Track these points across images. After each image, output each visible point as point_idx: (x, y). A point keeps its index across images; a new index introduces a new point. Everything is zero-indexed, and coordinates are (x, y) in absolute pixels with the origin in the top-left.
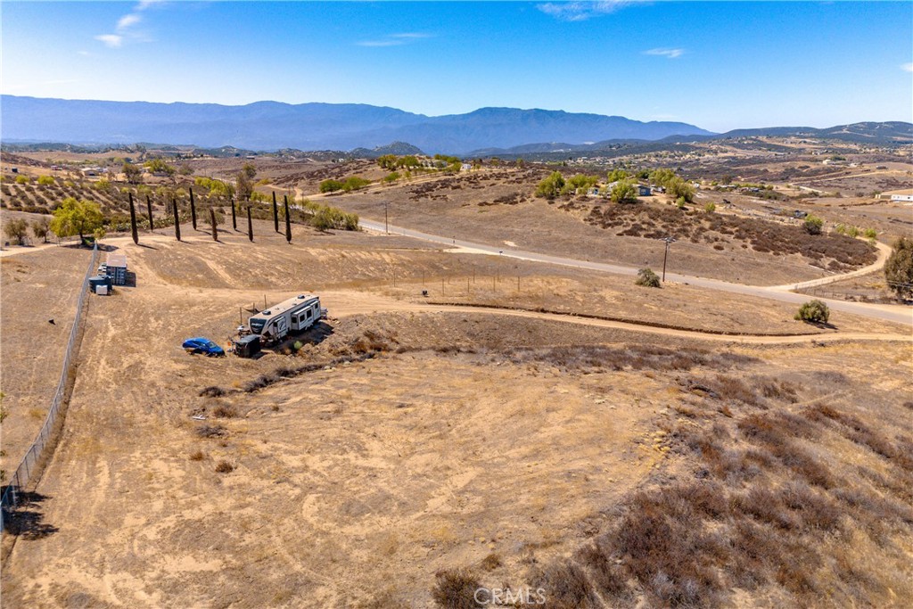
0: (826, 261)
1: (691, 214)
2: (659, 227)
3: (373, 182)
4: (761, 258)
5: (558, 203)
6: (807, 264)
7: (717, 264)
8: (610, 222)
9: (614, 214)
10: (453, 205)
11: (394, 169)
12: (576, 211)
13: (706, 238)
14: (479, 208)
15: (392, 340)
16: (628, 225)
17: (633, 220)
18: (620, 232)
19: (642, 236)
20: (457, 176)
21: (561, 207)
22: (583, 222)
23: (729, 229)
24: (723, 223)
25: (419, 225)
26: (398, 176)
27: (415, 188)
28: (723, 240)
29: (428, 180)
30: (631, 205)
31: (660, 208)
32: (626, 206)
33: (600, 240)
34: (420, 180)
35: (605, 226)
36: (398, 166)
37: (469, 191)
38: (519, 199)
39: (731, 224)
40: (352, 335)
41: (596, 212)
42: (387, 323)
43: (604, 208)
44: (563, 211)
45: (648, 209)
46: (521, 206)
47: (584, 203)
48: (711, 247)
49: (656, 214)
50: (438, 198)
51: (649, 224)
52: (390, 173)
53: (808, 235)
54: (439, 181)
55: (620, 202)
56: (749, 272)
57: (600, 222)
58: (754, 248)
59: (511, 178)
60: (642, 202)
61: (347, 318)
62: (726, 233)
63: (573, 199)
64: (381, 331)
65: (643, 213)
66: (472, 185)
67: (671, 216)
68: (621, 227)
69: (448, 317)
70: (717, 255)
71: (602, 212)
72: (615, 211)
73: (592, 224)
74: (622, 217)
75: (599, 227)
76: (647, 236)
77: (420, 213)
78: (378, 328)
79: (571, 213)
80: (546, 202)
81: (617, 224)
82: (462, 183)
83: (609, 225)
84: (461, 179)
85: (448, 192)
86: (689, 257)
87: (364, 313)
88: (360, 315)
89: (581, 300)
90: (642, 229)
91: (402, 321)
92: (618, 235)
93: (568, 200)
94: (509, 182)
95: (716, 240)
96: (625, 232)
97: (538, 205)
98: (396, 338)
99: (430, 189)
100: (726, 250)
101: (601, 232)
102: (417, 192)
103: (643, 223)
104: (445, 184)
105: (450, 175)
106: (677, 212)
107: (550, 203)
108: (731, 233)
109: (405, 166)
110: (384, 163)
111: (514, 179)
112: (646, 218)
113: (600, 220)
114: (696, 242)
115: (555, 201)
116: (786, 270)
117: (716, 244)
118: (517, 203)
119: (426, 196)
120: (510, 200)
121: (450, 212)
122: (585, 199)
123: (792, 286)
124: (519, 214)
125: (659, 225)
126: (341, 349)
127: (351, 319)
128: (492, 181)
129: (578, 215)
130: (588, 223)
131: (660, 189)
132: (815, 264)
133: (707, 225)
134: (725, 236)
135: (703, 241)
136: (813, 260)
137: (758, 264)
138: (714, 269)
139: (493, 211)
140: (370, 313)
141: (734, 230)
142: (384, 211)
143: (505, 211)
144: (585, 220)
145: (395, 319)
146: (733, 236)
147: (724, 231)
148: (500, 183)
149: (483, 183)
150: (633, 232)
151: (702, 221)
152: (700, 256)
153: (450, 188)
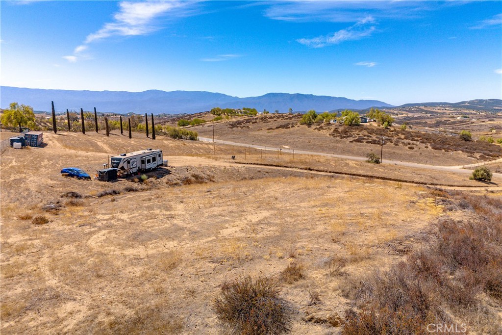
0: (478, 155)
1: (392, 131)
2: (374, 138)
3: (207, 121)
4: (437, 153)
5: (313, 127)
6: (466, 156)
7: (411, 156)
8: (345, 135)
9: (347, 132)
10: (252, 130)
11: (220, 115)
12: (324, 131)
13: (402, 143)
14: (267, 131)
15: (211, 180)
16: (355, 137)
17: (358, 135)
18: (351, 140)
19: (365, 143)
20: (255, 117)
21: (315, 129)
22: (329, 136)
23: (416, 139)
24: (412, 136)
25: (233, 139)
26: (221, 118)
27: (231, 123)
28: (413, 144)
29: (239, 119)
30: (357, 127)
31: (374, 128)
32: (354, 127)
33: (339, 145)
34: (234, 120)
35: (342, 137)
36: (222, 113)
37: (262, 124)
38: (290, 126)
39: (417, 136)
40: (183, 176)
41: (336, 130)
42: (208, 171)
43: (341, 129)
44: (317, 131)
45: (366, 129)
46: (292, 129)
47: (328, 126)
48: (407, 148)
49: (372, 131)
50: (244, 128)
51: (368, 136)
52: (217, 117)
53: (464, 141)
54: (245, 120)
55: (350, 125)
56: (430, 159)
57: (339, 136)
58: (432, 148)
59: (285, 117)
60: (363, 125)
61: (181, 167)
62: (414, 140)
63: (322, 125)
64: (203, 175)
65: (364, 131)
66: (264, 121)
67: (380, 132)
68: (351, 138)
69: (249, 170)
70: (411, 152)
71: (340, 131)
72: (347, 130)
73: (334, 137)
74: (352, 133)
75: (338, 138)
76: (367, 142)
77: (234, 134)
78: (201, 173)
79: (321, 132)
80: (307, 127)
81: (349, 137)
82: (258, 121)
83: (344, 137)
84: (257, 118)
85: (250, 125)
86: (394, 153)
87: (193, 165)
88: (190, 166)
89: (334, 164)
90: (364, 139)
91: (218, 171)
92: (350, 142)
93: (319, 125)
94: (285, 119)
95: (409, 144)
96: (354, 140)
97: (302, 128)
98: (214, 179)
99: (240, 124)
100: (415, 149)
101: (339, 141)
102: (232, 125)
103: (365, 136)
104: (248, 121)
105: (251, 117)
106: (384, 130)
107: (309, 127)
108: (418, 141)
109: (226, 114)
110: (214, 112)
111: (287, 117)
112: (366, 133)
113: (339, 135)
114: (397, 145)
115: (312, 126)
116: (454, 159)
117: (409, 146)
118: (289, 128)
119: (237, 127)
120: (286, 126)
121: (251, 133)
122: (329, 124)
123: (462, 166)
124: (291, 133)
125: (374, 137)
126: (175, 182)
127: (183, 168)
128: (275, 119)
129: (326, 133)
130: (332, 136)
131: (372, 120)
132: (471, 156)
133: (403, 137)
134: (414, 142)
135: (401, 145)
136: (469, 154)
137: (436, 156)
138: (410, 158)
139: (276, 132)
140: (197, 165)
141: (419, 139)
142: (213, 133)
143: (283, 132)
144: (330, 135)
145: (213, 169)
146: (419, 142)
147: (413, 140)
148: (280, 119)
149: (269, 120)
150: (359, 140)
151: (400, 135)
152: (400, 152)
153: (251, 123)
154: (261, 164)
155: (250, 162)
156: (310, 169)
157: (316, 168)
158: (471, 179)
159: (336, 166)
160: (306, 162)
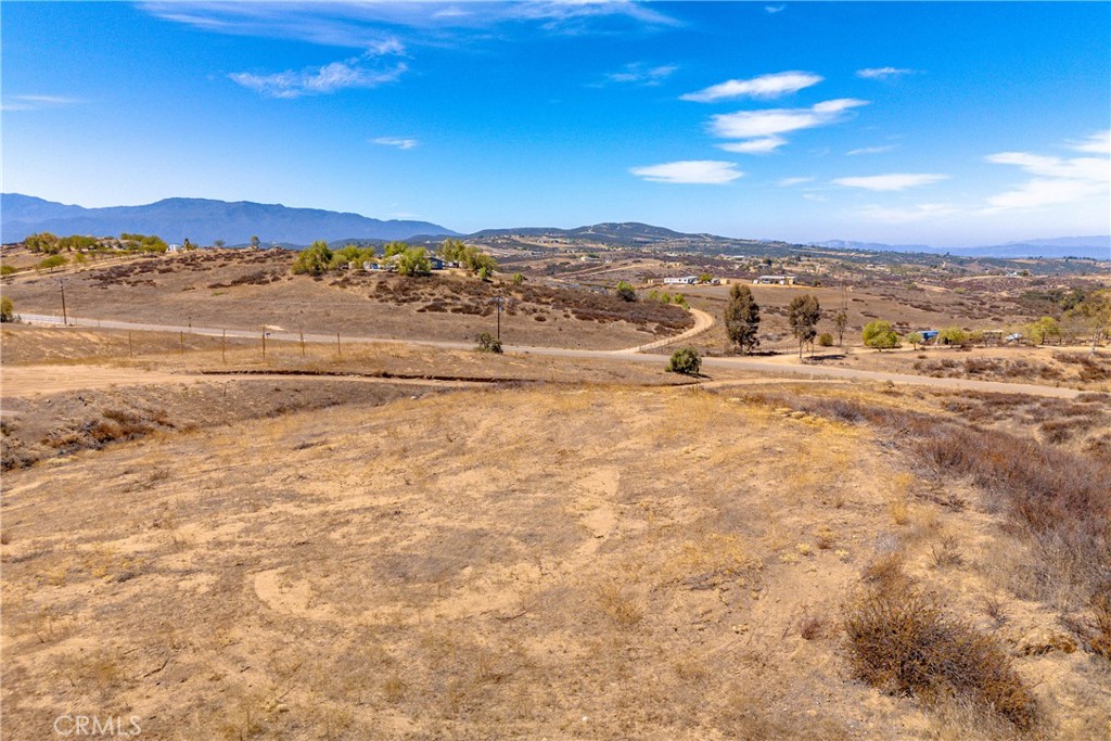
0: (653, 326)
1: (498, 287)
2: (466, 301)
3: (20, 270)
4: (587, 326)
5: (328, 280)
6: (634, 330)
7: (545, 335)
8: (404, 297)
9: (407, 289)
10: (164, 289)
11: (55, 252)
12: (355, 288)
13: (522, 310)
14: (211, 291)
15: (161, 423)
16: (427, 300)
17: (432, 295)
18: (421, 307)
19: (449, 311)
20: (164, 258)
21: (333, 284)
22: (369, 299)
23: (544, 300)
24: (535, 295)
25: (118, 314)
26: (63, 261)
27: (98, 273)
28: (542, 311)
29: (116, 262)
30: (426, 278)
31: (461, 281)
32: (420, 280)
33: (398, 319)
34: (104, 264)
35: (400, 302)
36: (61, 248)
37: (187, 274)
38: (269, 277)
39: (545, 295)
40: (81, 418)
41: (382, 287)
42: (142, 401)
43: (392, 283)
44: (337, 288)
45: (445, 283)
46: (275, 285)
47: (363, 278)
48: (532, 318)
49: (458, 288)
50: (139, 284)
51: (452, 298)
52: (47, 257)
53: (624, 302)
54: (136, 264)
55: (411, 275)
56: (579, 339)
57: (391, 299)
58: (577, 317)
59: (248, 258)
60: (437, 275)
61: (63, 395)
62: (543, 303)
63: (348, 274)
64: (133, 411)
65: (441, 287)
66: (191, 267)
67: (477, 290)
68: (419, 303)
69: (250, 389)
70: (541, 327)
71: (391, 287)
72: (407, 285)
73: (382, 301)
74: (419, 292)
75: (392, 304)
76: (455, 311)
77: (115, 301)
78: (125, 406)
79: (349, 290)
80: (311, 279)
81: (413, 300)
82: (174, 266)
83: (405, 301)
84: (172, 260)
85: (156, 277)
86: (512, 330)
87: (93, 388)
88: (85, 391)
90: (446, 304)
91: (171, 396)
92: (419, 311)
93: (340, 275)
94: (247, 262)
95: (535, 311)
96: (427, 307)
97: (301, 283)
98: (168, 420)
99: (124, 274)
100: (548, 321)
101: (396, 310)
102: (101, 278)
103: (446, 297)
104: (146, 268)
105: (151, 256)
106: (481, 284)
107: (316, 280)
108: (547, 303)
109: (72, 249)
110: (37, 244)
111: (252, 258)
112: (447, 292)
113: (391, 296)
114: (513, 314)
115: (324, 277)
116: (617, 336)
117: (535, 315)
118: (267, 282)
119: (119, 282)
120: (258, 279)
121: (165, 297)
122: (363, 273)
123: (637, 349)
124: (275, 295)
125: (465, 299)
126: (65, 437)
127: (68, 397)
128: (220, 261)
129: (361, 293)
130: (376, 301)
131: (451, 264)
132: (643, 330)
133: (519, 297)
134: (543, 307)
135: (520, 313)
136: (639, 326)
137: (588, 333)
138: (545, 339)
139: (235, 293)
140: (104, 387)
141: (550, 300)
143: (254, 292)
144: (371, 297)
145: (155, 395)
146: (551, 307)
147: (539, 302)
148: (235, 262)
149: (206, 264)
150: (437, 307)
151: (513, 293)
152: (523, 328)
153: (156, 273)
154: (270, 373)
155: (239, 368)
156: (386, 375)
157: (397, 372)
158: (668, 371)
159: (436, 364)
160: (369, 359)
